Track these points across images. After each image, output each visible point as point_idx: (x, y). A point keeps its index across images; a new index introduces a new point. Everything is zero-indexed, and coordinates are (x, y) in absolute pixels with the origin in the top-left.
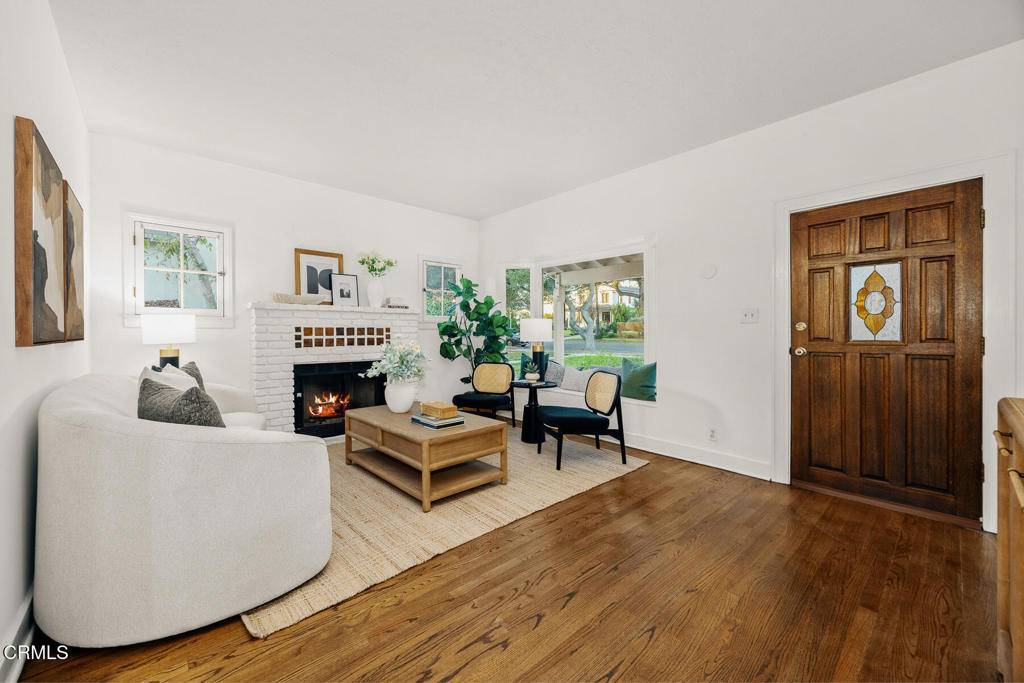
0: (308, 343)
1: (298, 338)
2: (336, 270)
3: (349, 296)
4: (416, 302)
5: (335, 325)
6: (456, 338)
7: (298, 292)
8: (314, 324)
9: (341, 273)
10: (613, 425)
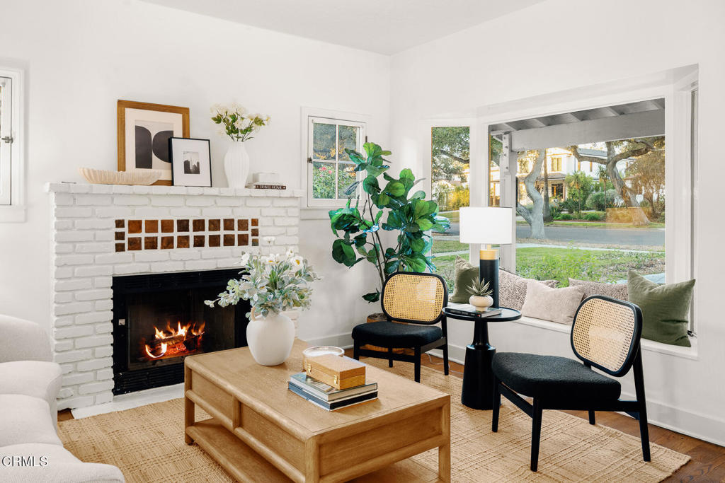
0: (134, 244)
1: (120, 236)
2: (178, 132)
3: (197, 171)
4: (299, 179)
5: (175, 216)
6: (357, 234)
7: (122, 166)
8: (144, 216)
9: (186, 136)
10: (628, 393)
